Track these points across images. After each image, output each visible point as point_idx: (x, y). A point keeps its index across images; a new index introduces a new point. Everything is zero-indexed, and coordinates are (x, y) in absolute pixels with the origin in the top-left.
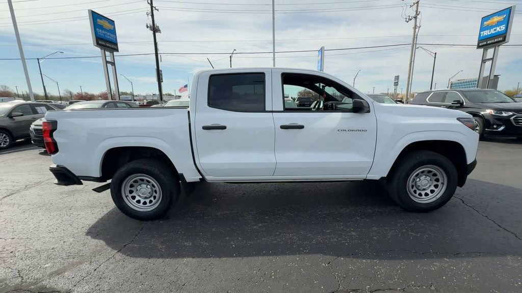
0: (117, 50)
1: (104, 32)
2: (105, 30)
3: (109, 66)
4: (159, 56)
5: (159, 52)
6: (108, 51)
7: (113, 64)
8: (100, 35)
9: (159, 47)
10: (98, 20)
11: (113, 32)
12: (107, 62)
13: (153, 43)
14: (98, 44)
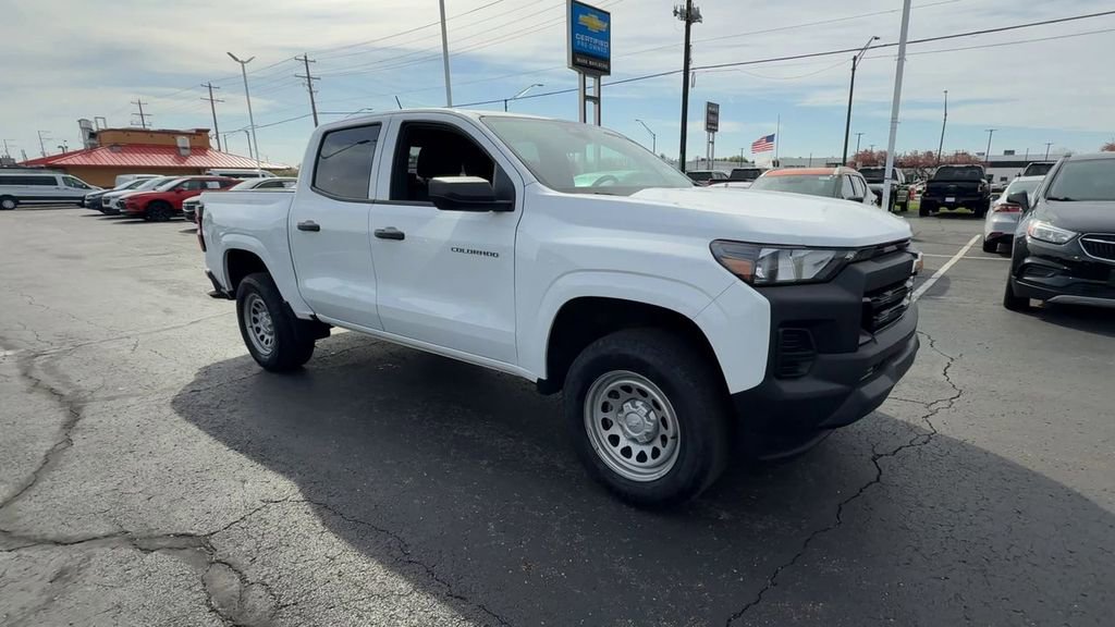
0: (608, 72)
1: (587, 38)
2: (591, 34)
3: (590, 104)
4: (691, 75)
5: (691, 67)
6: (591, 75)
7: (597, 100)
8: (580, 46)
9: (693, 56)
10: (581, 16)
11: (605, 35)
12: (586, 98)
13: (683, 47)
14: (575, 64)
